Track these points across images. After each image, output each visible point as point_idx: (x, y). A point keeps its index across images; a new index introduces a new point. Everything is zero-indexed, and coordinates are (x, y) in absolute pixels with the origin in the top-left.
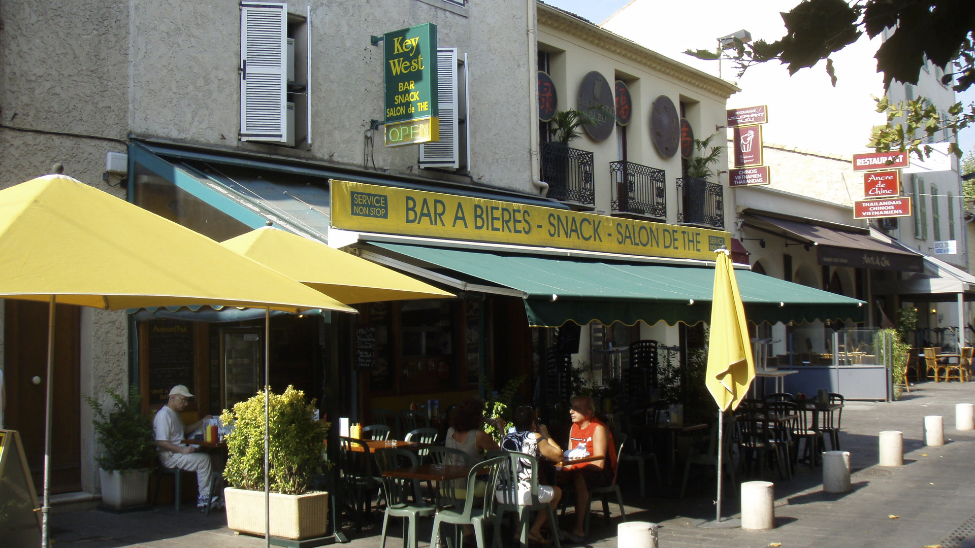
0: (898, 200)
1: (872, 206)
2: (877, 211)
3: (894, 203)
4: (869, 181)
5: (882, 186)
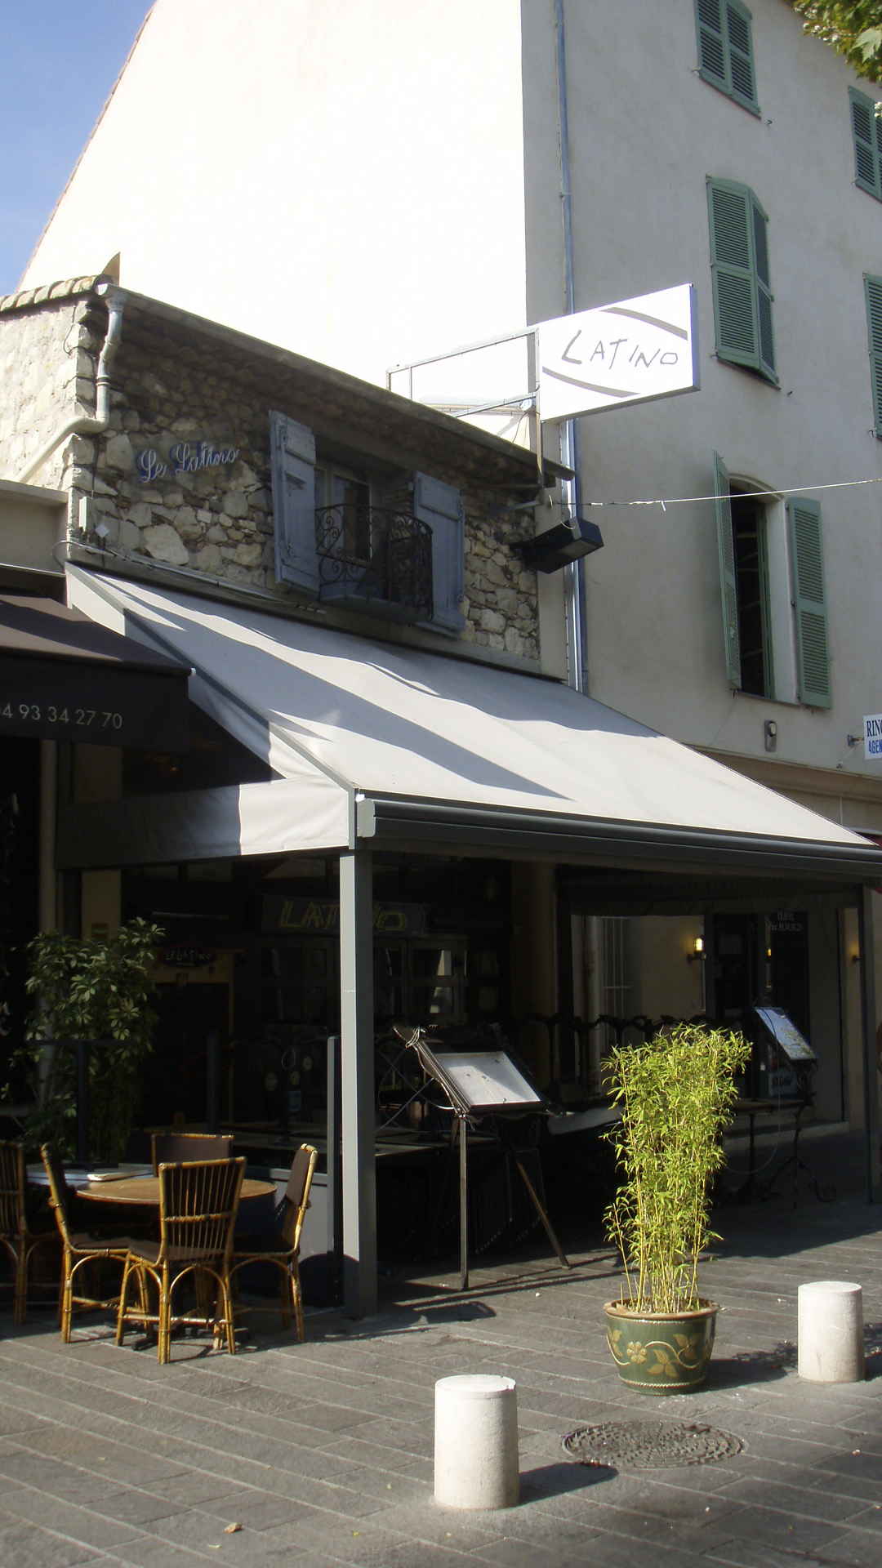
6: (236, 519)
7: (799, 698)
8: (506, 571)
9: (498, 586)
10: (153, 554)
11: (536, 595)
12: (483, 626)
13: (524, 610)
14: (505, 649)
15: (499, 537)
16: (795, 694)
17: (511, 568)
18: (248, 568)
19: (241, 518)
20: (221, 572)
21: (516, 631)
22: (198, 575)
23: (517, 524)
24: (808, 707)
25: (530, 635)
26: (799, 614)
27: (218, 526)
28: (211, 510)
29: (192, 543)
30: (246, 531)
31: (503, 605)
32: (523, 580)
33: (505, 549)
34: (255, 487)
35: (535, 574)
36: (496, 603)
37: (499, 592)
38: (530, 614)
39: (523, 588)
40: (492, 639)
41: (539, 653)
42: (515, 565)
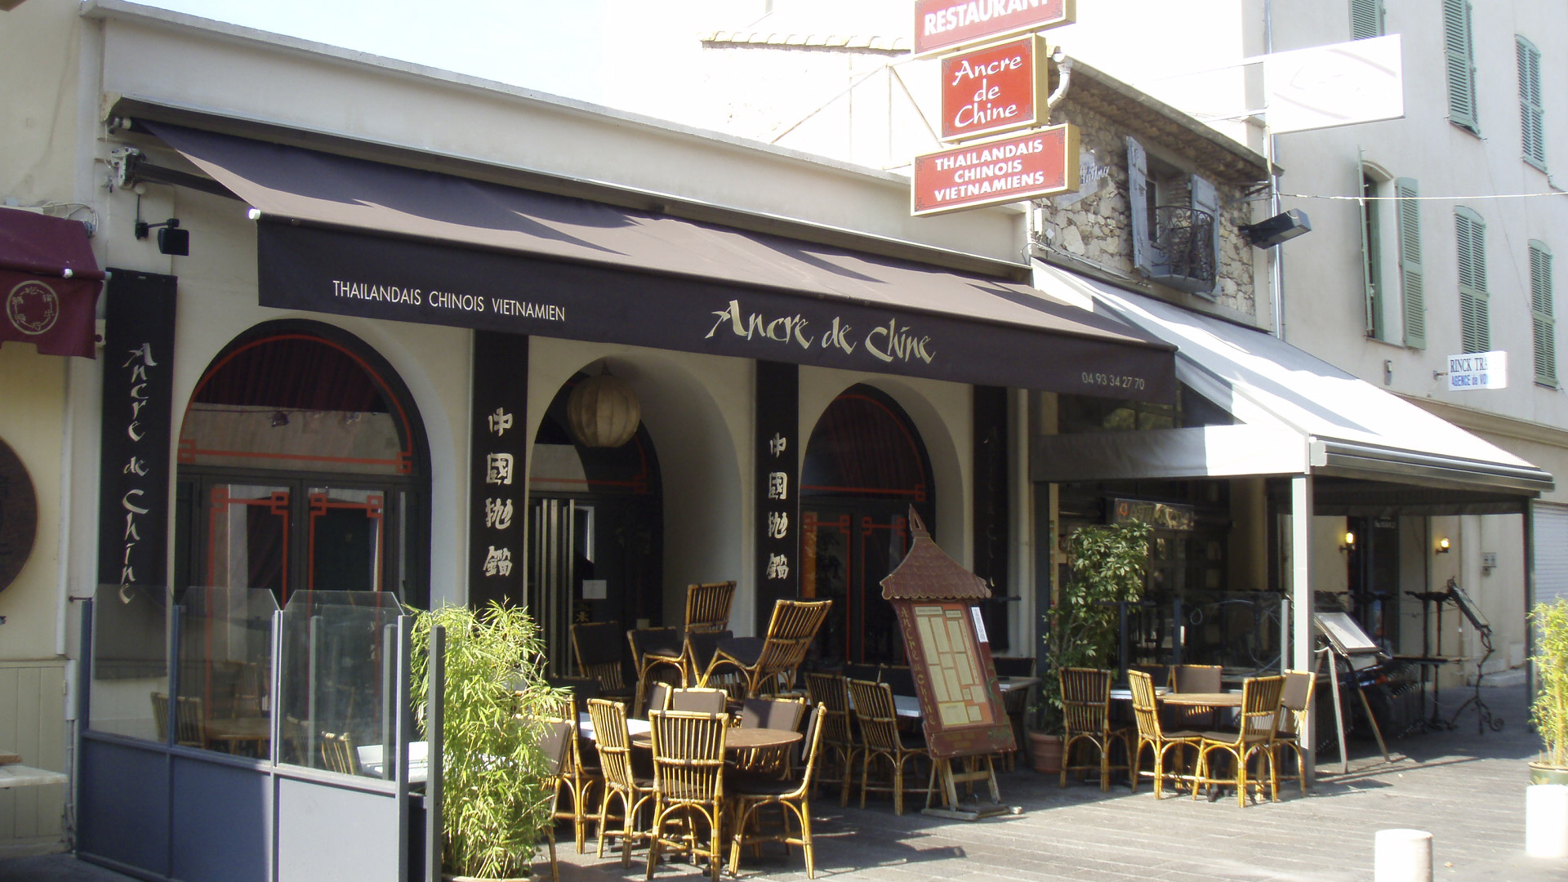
0: (1033, 138)
1: (961, 168)
2: (973, 182)
3: (1022, 149)
4: (955, 84)
5: (991, 97)
6: (1106, 218)
7: (1404, 341)
8: (1236, 248)
9: (1233, 259)
10: (1068, 248)
11: (1252, 265)
12: (1226, 292)
13: (1246, 279)
14: (1237, 309)
15: (1232, 222)
16: (1401, 339)
17: (1238, 245)
18: (1112, 255)
19: (1108, 218)
20: (1100, 260)
21: (1243, 294)
22: (1089, 262)
23: (1240, 210)
24: (1410, 348)
25: (1250, 298)
26: (1405, 273)
27: (1097, 225)
28: (1094, 213)
29: (1086, 238)
30: (1111, 227)
31: (1235, 275)
32: (1244, 253)
33: (1235, 230)
34: (1114, 194)
35: (1251, 249)
36: (1232, 274)
37: (1233, 263)
38: (1249, 280)
39: (1245, 261)
40: (1231, 301)
41: (1255, 311)
42: (1240, 242)
